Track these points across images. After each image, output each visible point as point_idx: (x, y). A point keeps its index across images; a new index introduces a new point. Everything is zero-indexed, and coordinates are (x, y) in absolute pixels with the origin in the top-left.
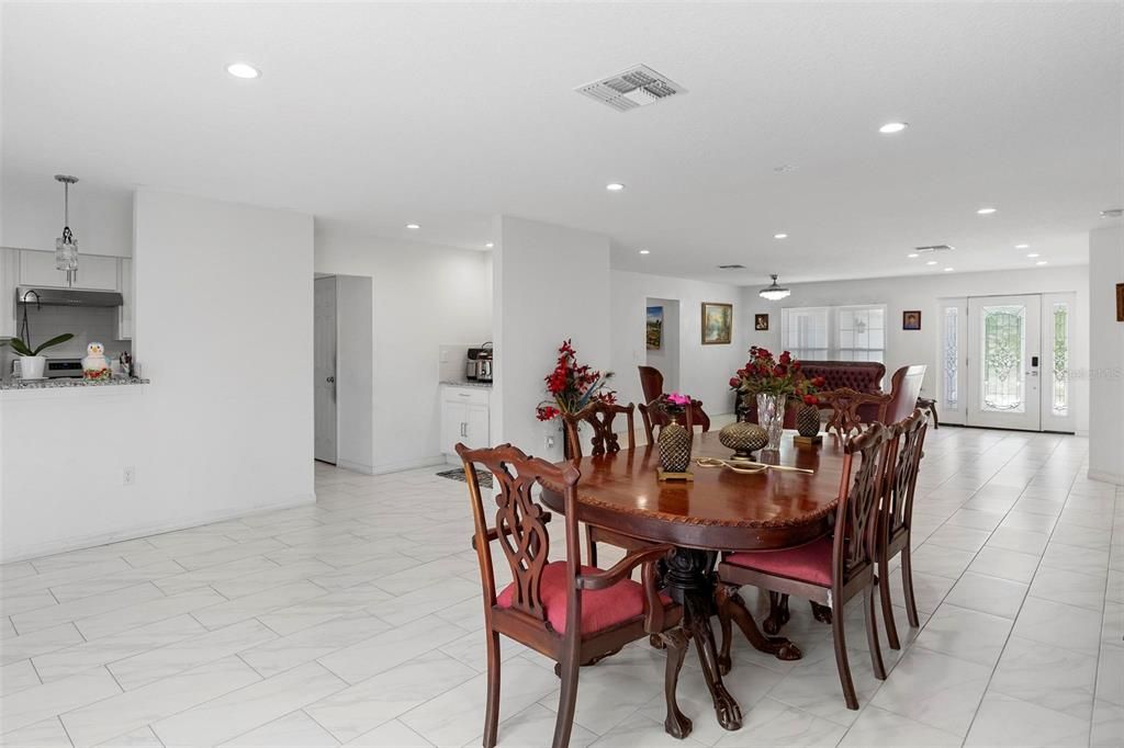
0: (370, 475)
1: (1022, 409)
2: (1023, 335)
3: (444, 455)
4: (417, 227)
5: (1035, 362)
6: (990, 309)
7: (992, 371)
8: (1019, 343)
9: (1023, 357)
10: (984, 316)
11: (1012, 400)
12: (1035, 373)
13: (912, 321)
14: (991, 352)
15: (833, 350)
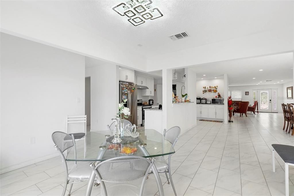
1: (268, 109)
2: (268, 96)
5: (270, 100)
6: (262, 92)
7: (262, 102)
8: (267, 97)
9: (268, 99)
10: (261, 93)
11: (266, 107)
12: (270, 102)
13: (247, 93)
14: (262, 99)
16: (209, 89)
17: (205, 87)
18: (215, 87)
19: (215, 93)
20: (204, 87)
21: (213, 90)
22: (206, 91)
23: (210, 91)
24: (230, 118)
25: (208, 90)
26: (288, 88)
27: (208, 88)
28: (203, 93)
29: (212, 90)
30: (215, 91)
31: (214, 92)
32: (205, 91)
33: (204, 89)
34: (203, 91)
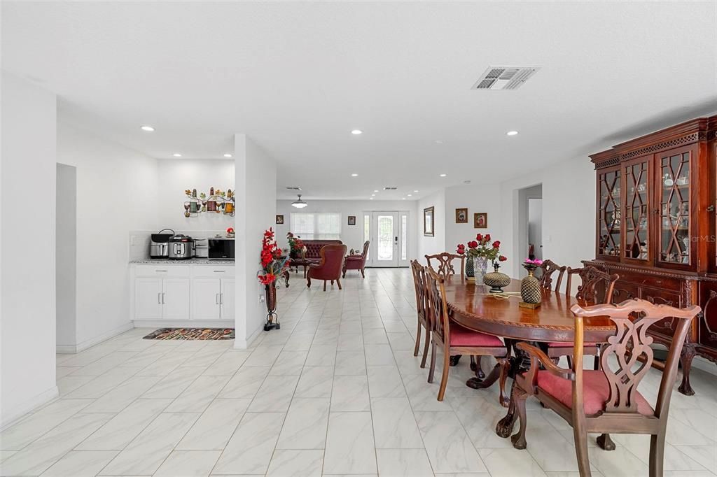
0: (75, 353)
3: (133, 321)
4: (151, 129)
5: (396, 239)
12: (396, 244)
13: (352, 221)
15: (316, 234)
16: (208, 197)
17: (195, 191)
18: (229, 191)
19: (228, 216)
20: (188, 192)
21: (223, 205)
22: (198, 207)
23: (212, 207)
24: (270, 314)
25: (204, 204)
26: (425, 210)
27: (203, 196)
28: (187, 216)
29: (218, 203)
30: (229, 207)
31: (226, 213)
32: (193, 209)
33: (188, 200)
34: (186, 208)
